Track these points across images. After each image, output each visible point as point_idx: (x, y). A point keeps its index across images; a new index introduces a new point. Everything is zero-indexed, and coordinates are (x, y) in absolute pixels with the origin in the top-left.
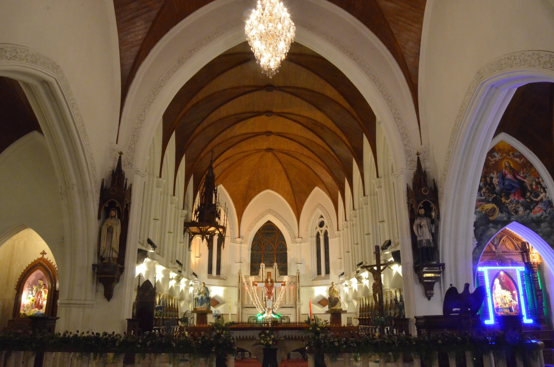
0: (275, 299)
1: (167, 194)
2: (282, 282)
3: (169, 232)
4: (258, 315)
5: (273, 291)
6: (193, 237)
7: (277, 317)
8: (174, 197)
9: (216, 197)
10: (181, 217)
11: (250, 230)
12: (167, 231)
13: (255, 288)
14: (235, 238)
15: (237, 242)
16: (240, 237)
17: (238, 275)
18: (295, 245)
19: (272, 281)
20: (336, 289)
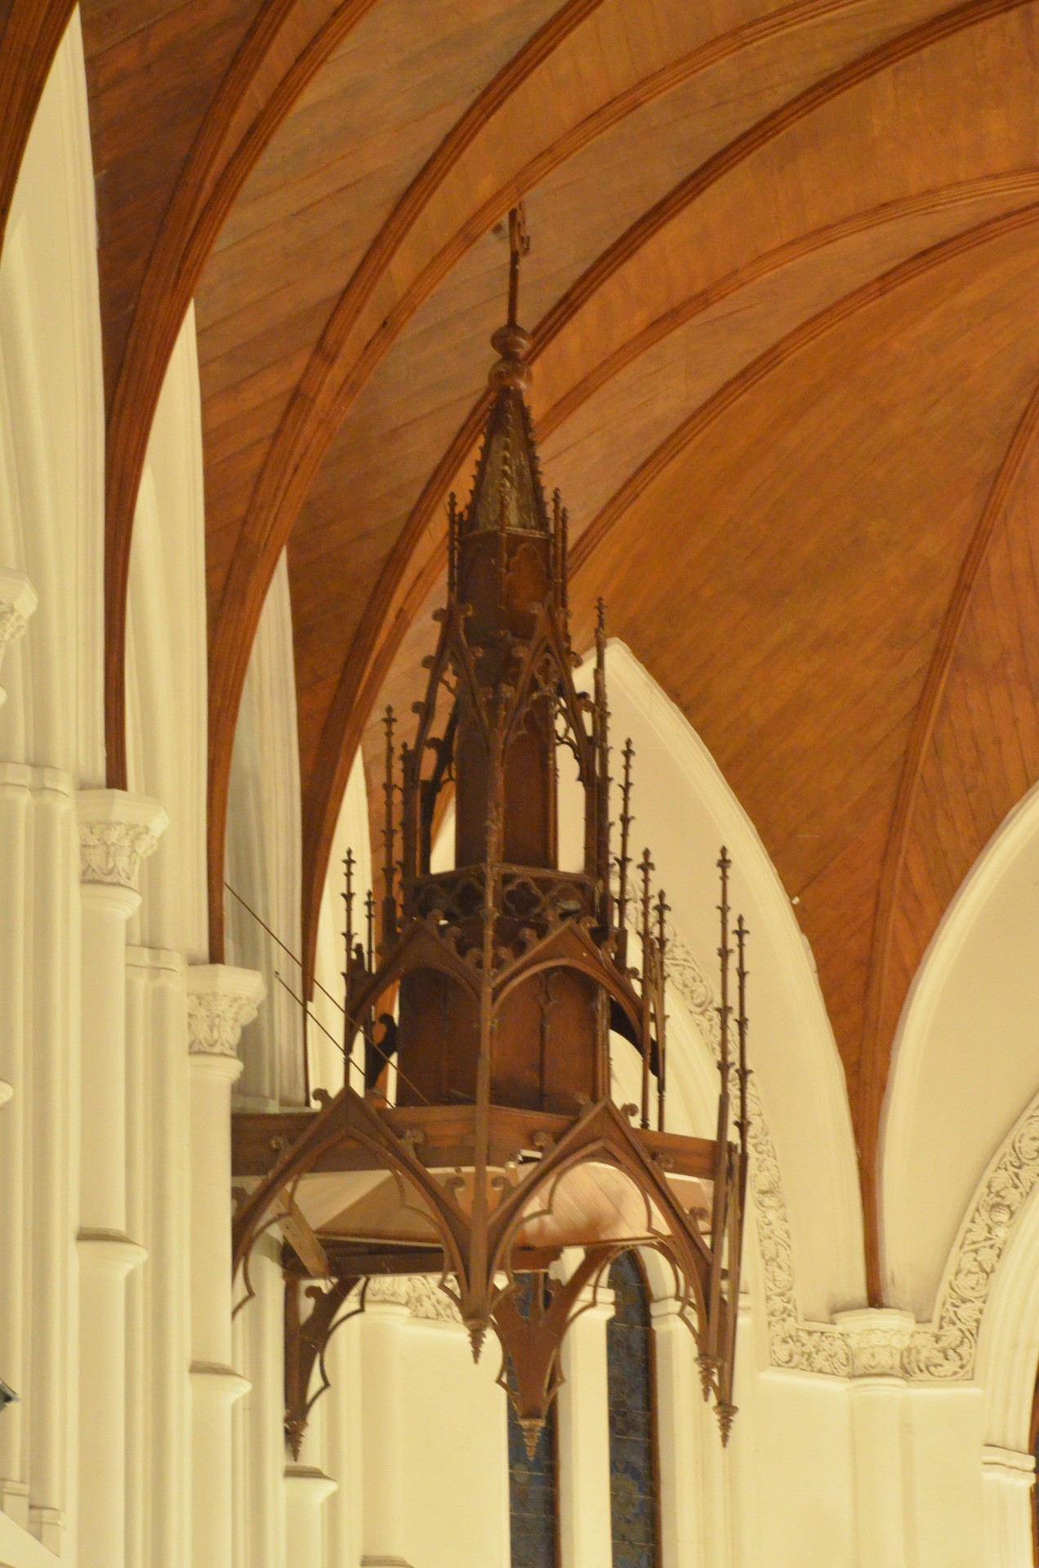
1: (39, 763)
3: (86, 1236)
6: (329, 1305)
8: (122, 804)
9: (595, 786)
10: (196, 1050)
11: (1012, 1196)
12: (66, 1218)
14: (836, 1310)
15: (863, 1360)
16: (890, 1294)
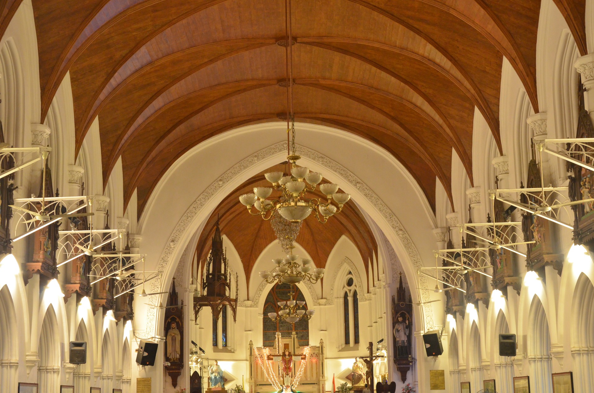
0: (295, 374)
2: (302, 355)
5: (291, 366)
6: (199, 309)
9: (225, 265)
11: (262, 289)
13: (270, 361)
14: (244, 301)
15: (247, 306)
16: (250, 299)
17: (248, 347)
18: (318, 307)
19: (290, 355)
20: (360, 365)
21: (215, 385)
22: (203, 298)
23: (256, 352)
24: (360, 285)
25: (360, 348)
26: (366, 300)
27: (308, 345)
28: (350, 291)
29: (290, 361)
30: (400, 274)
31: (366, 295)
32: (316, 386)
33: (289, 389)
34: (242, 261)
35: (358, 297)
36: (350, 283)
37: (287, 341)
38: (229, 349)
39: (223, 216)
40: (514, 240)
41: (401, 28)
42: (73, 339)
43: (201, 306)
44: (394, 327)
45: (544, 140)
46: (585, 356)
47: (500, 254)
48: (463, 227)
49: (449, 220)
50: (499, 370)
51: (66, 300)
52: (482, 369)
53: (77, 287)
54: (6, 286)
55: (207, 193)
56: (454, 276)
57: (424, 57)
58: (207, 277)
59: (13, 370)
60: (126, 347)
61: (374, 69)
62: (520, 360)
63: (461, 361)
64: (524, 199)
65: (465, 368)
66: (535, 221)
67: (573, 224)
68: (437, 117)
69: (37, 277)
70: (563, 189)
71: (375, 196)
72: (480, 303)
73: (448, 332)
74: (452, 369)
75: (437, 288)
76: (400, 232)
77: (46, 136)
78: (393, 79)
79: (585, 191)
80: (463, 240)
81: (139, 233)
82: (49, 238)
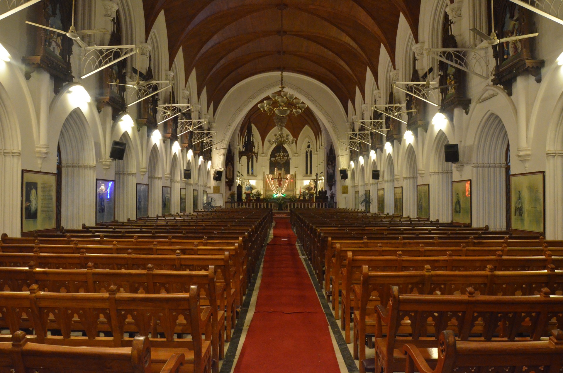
2: (286, 178)
4: (274, 195)
5: (282, 183)
7: (284, 196)
9: (253, 137)
11: (269, 149)
13: (272, 181)
14: (261, 154)
15: (262, 156)
16: (264, 153)
17: (263, 174)
18: (294, 157)
19: (281, 178)
20: (312, 183)
21: (248, 190)
22: (243, 151)
23: (266, 177)
24: (313, 148)
25: (312, 176)
26: (316, 154)
27: (289, 174)
28: (309, 150)
29: (281, 181)
30: (331, 143)
31: (316, 152)
32: (292, 192)
33: (280, 193)
34: (261, 136)
35: (312, 153)
36: (309, 147)
37: (280, 172)
38: (254, 175)
39: (252, 115)
40: (381, 128)
41: (335, 28)
42: (185, 168)
43: (242, 155)
44: (327, 167)
45: (396, 83)
46: (409, 180)
47: (375, 134)
48: (359, 122)
49: (353, 119)
50: (372, 186)
51: (182, 151)
52: (365, 185)
53: (187, 145)
54: (155, 144)
55: (245, 104)
56: (355, 144)
57: (345, 42)
58: (245, 141)
59: (159, 181)
60: (208, 172)
61: (322, 47)
62: (381, 181)
63: (356, 182)
64: (386, 110)
65: (357, 185)
66: (391, 120)
67: (407, 121)
68: (350, 71)
69: (169, 140)
70: (404, 105)
71: (321, 107)
72: (365, 156)
73: (351, 169)
74: (352, 185)
75: (346, 149)
76: (332, 124)
77: (172, 76)
78: (330, 53)
79: (413, 106)
80: (359, 128)
81: (214, 122)
82: (174, 123)
